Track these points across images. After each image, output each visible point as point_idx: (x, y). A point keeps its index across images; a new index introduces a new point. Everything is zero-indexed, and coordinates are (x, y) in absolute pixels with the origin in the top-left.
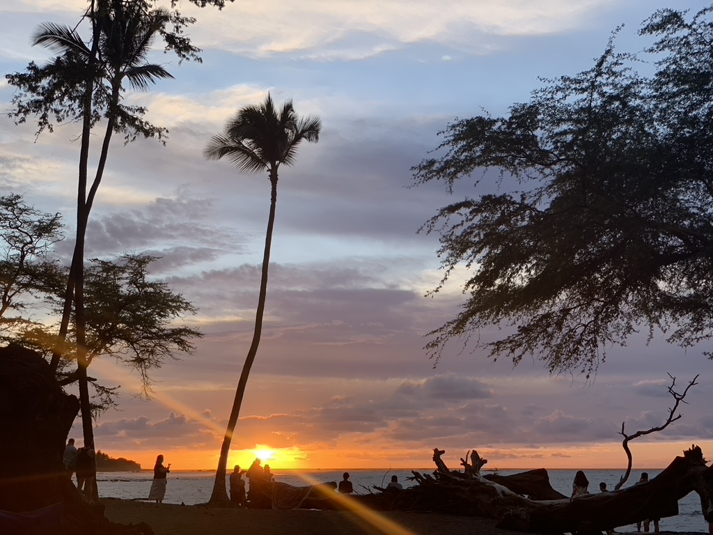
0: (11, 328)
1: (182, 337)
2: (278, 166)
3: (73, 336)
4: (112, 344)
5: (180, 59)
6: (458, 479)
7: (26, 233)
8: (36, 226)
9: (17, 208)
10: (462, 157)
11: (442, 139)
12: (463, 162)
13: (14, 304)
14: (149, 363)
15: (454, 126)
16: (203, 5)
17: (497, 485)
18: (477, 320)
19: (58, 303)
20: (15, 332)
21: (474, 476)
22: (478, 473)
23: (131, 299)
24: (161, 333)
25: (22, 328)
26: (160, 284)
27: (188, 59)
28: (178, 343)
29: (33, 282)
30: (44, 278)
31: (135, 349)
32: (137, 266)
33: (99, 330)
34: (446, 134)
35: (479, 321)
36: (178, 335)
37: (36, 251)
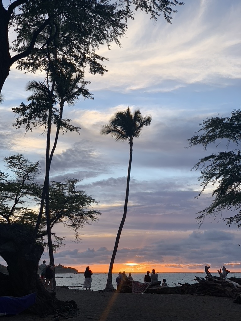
0: (19, 212)
1: (92, 215)
2: (133, 138)
3: (45, 215)
4: (62, 218)
5: (85, 98)
6: (216, 280)
7: (25, 171)
8: (29, 167)
9: (21, 160)
11: (201, 127)
12: (211, 137)
13: (20, 201)
14: (78, 226)
15: (206, 122)
16: (95, 74)
17: (234, 283)
18: (220, 207)
19: (39, 201)
20: (21, 213)
21: (224, 279)
22: (226, 277)
23: (69, 198)
24: (83, 213)
25: (24, 212)
26: (82, 191)
27: (88, 98)
28: (90, 217)
29: (28, 192)
30: (33, 190)
31: (72, 220)
32: (72, 184)
33: (56, 212)
34: (203, 125)
35: (221, 208)
36: (90, 213)
37: (29, 178)
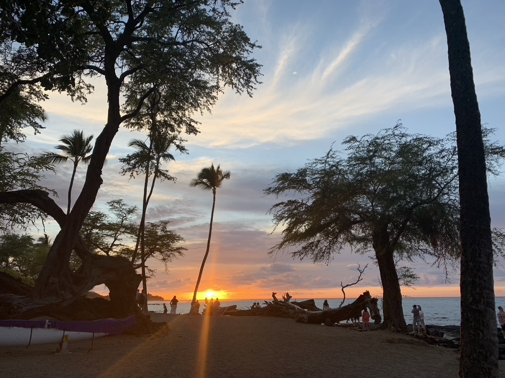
0: (117, 248)
2: (216, 188)
3: (140, 251)
4: (154, 253)
6: (281, 304)
7: (124, 213)
8: (127, 210)
9: (121, 204)
10: (281, 186)
11: (273, 180)
13: (119, 239)
14: (168, 260)
15: (277, 176)
16: (190, 134)
17: (296, 306)
18: (287, 244)
23: (161, 237)
26: (173, 231)
28: (178, 253)
30: (130, 229)
31: (163, 255)
32: (164, 224)
33: (149, 248)
34: (275, 178)
36: (178, 250)
37: (127, 219)
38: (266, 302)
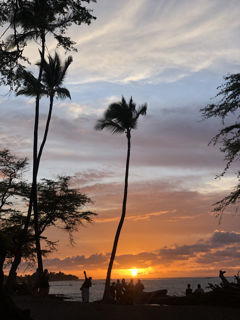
1: (88, 216)
2: (130, 130)
4: (55, 220)
6: (234, 287)
7: (12, 168)
8: (16, 164)
9: (7, 156)
12: (230, 105)
13: (7, 203)
14: (73, 229)
19: (27, 201)
20: (8, 216)
23: (61, 197)
24: (77, 214)
25: (12, 214)
26: (75, 190)
28: (86, 219)
29: (15, 191)
30: (22, 189)
31: (66, 223)
32: (64, 181)
36: (85, 215)
37: (17, 176)
38: (211, 286)
